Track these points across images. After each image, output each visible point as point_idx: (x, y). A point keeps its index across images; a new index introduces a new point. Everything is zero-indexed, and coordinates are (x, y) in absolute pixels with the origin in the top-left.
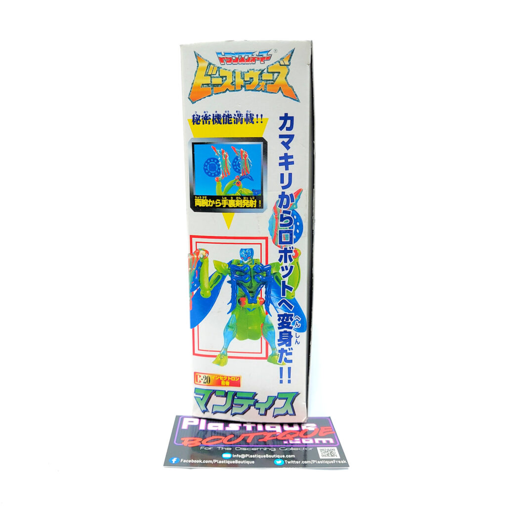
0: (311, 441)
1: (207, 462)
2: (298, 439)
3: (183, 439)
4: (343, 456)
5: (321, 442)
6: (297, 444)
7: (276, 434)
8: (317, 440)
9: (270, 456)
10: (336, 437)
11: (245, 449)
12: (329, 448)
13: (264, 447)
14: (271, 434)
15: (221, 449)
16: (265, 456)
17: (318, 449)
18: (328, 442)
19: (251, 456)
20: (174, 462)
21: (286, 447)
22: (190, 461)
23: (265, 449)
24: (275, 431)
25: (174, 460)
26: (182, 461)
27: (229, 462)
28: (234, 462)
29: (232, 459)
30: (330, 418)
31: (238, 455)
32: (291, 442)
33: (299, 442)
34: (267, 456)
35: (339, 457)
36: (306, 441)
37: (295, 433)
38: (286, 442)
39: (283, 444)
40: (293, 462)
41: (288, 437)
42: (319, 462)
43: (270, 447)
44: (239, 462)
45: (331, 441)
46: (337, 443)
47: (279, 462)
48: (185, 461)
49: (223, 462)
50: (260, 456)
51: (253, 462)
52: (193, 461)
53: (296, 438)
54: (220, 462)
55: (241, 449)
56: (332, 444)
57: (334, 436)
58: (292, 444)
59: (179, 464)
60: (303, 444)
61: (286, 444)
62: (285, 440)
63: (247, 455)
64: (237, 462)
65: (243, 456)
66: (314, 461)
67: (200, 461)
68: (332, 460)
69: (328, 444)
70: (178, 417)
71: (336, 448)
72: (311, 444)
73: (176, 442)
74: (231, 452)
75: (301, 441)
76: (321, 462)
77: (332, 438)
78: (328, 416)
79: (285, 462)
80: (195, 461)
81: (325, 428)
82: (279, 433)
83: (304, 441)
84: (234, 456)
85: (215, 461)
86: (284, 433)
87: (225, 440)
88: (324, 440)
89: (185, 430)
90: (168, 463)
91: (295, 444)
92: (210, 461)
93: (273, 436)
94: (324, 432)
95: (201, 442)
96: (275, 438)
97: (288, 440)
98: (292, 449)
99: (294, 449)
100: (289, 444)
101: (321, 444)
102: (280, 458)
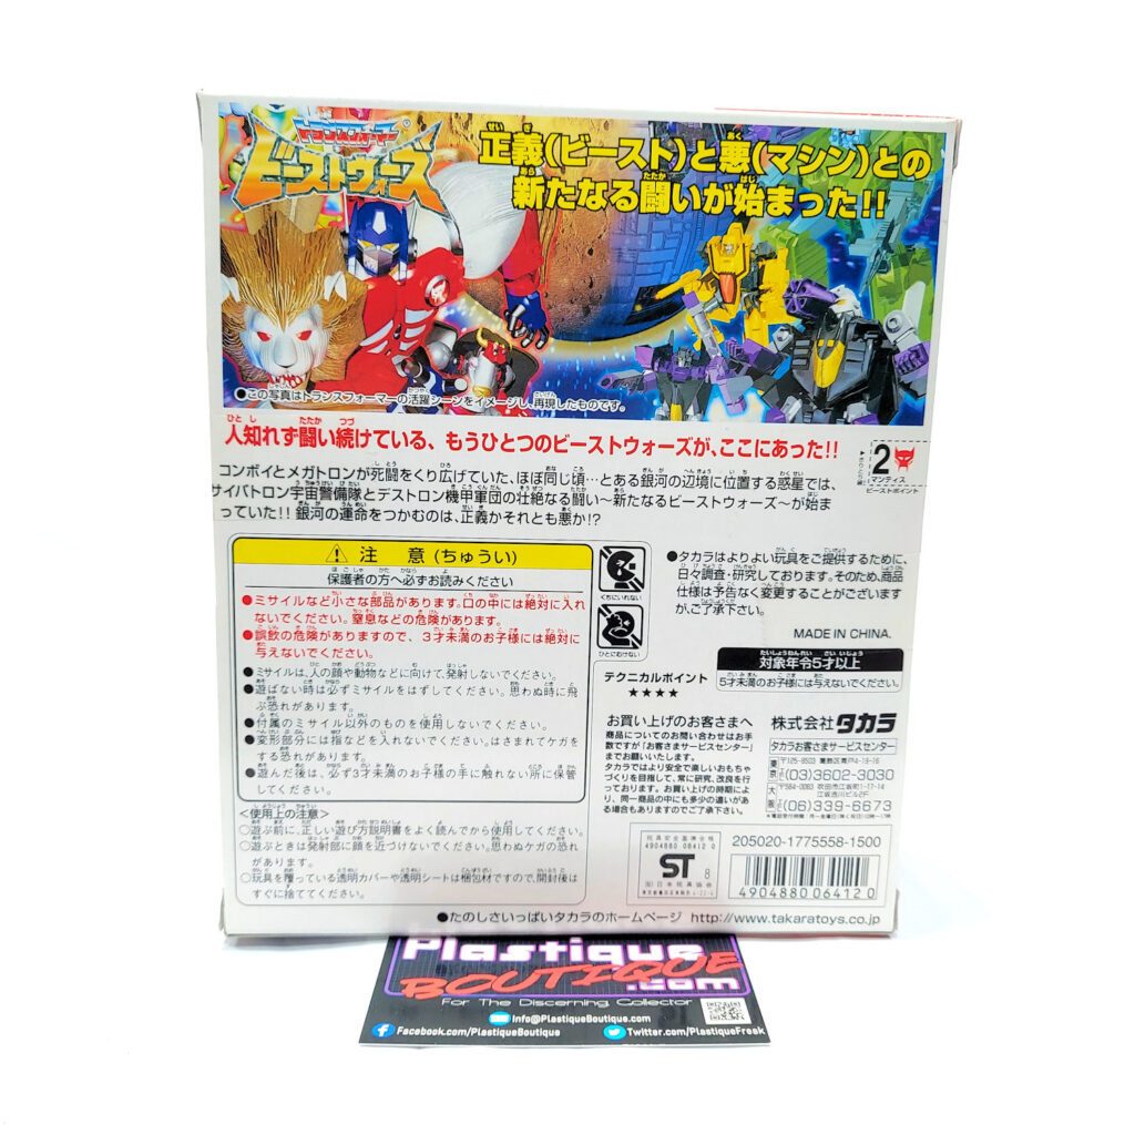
0: (688, 985)
1: (455, 1032)
2: (661, 981)
3: (403, 982)
4: (757, 1018)
5: (710, 986)
6: (658, 992)
7: (610, 970)
8: (702, 983)
9: (595, 1020)
10: (744, 974)
11: (540, 1004)
12: (728, 1000)
13: (583, 999)
14: (600, 969)
15: (487, 1003)
16: (583, 1020)
17: (704, 1002)
18: (726, 986)
19: (554, 1020)
20: (381, 1035)
21: (632, 999)
22: (417, 1032)
23: (586, 1003)
24: (610, 963)
25: (383, 1030)
26: (399, 1030)
27: (503, 1033)
28: (514, 1033)
29: (511, 1026)
31: (524, 1016)
32: (644, 987)
33: (662, 988)
34: (589, 1019)
36: (678, 984)
37: (652, 967)
38: (631, 988)
39: (626, 992)
40: (645, 1032)
41: (639, 974)
42: (703, 1032)
43: (596, 999)
44: (527, 1033)
45: (733, 984)
46: (745, 990)
47: (613, 1033)
48: (406, 1032)
49: (490, 1033)
50: (572, 1020)
51: (558, 1033)
52: (423, 1031)
53: (655, 977)
54: (484, 1033)
55: (532, 1003)
56: (734, 991)
57: (740, 973)
58: (644, 992)
59: (393, 1039)
60: (668, 990)
61: (632, 992)
62: (631, 983)
63: (544, 1018)
64: (521, 1032)
65: (536, 1019)
66: (692, 1030)
67: (440, 1032)
68: (733, 1026)
69: (726, 991)
71: (742, 1001)
72: (688, 991)
73: (389, 989)
74: (514, 1010)
75: (666, 984)
76: (709, 1032)
77: (735, 977)
79: (628, 1032)
80: (430, 1032)
81: (722, 954)
82: (616, 966)
83: (673, 985)
84: (516, 1019)
85: (474, 1030)
86: (630, 967)
87: (497, 983)
88: (717, 983)
89: (409, 961)
90: (368, 1037)
91: (651, 992)
92: (462, 1032)
93: (603, 973)
94: (718, 965)
95: (444, 988)
96: (608, 977)
97: (637, 983)
98: (645, 1002)
99: (650, 1003)
100: (639, 990)
101: (710, 991)
102: (618, 1024)
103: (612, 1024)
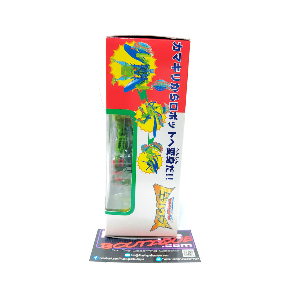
0: (178, 246)
1: (115, 259)
3: (101, 244)
4: (197, 255)
5: (184, 246)
8: (182, 245)
9: (154, 256)
10: (193, 243)
11: (138, 251)
12: (189, 250)
13: (150, 250)
15: (124, 251)
16: (150, 256)
17: (183, 250)
18: (189, 246)
19: (142, 256)
20: (95, 259)
22: (105, 258)
25: (96, 258)
26: (100, 258)
27: (128, 259)
28: (131, 259)
29: (130, 257)
30: (190, 230)
31: (134, 255)
33: (171, 247)
34: (152, 255)
35: (195, 256)
36: (176, 245)
37: (169, 241)
40: (167, 259)
41: (165, 243)
42: (183, 259)
43: (154, 250)
44: (135, 259)
45: (191, 245)
46: (194, 247)
48: (102, 258)
49: (125, 259)
50: (147, 256)
51: (143, 259)
53: (169, 243)
54: (123, 259)
55: (136, 251)
56: (191, 247)
57: (192, 242)
58: (167, 248)
59: (98, 260)
60: (173, 247)
61: (163, 248)
62: (163, 245)
63: (139, 255)
64: (133, 259)
65: (137, 255)
66: (180, 259)
67: (111, 259)
68: (191, 257)
69: (189, 247)
70: (99, 230)
71: (193, 250)
72: (179, 248)
73: (97, 246)
74: (131, 253)
75: (172, 245)
76: (184, 259)
78: (189, 229)
79: (162, 259)
80: (108, 259)
81: (188, 237)
82: (159, 240)
84: (132, 255)
85: (120, 258)
86: (163, 241)
87: (127, 245)
88: (186, 245)
89: (103, 238)
90: (92, 259)
91: (168, 248)
92: (117, 259)
93: (156, 242)
94: (187, 240)
95: (112, 246)
96: (157, 244)
97: (164, 245)
98: (167, 251)
99: (168, 251)
100: (165, 247)
101: (184, 247)
102: (160, 257)
103: (158, 257)
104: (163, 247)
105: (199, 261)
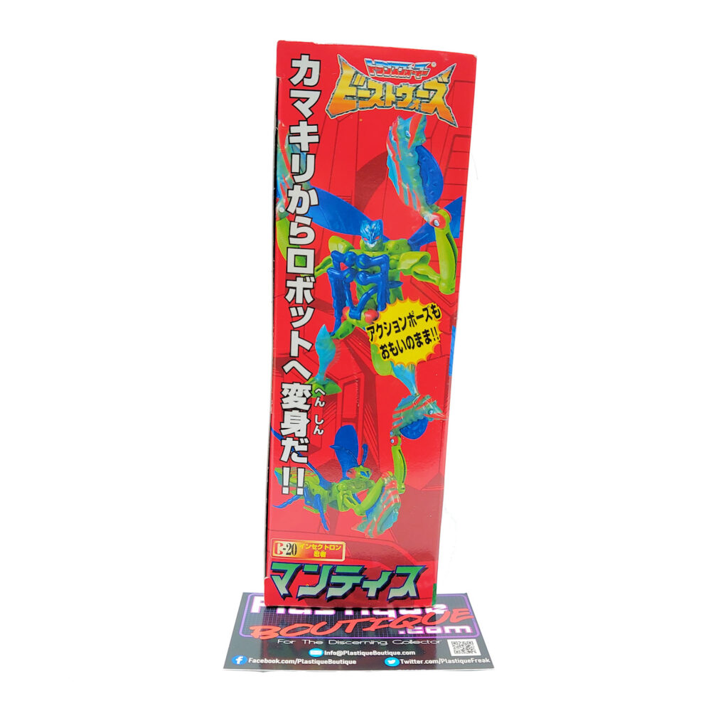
0: (439, 631)
1: (287, 662)
2: (421, 628)
3: (251, 628)
4: (485, 652)
5: (453, 631)
6: (419, 635)
7: (387, 621)
8: (447, 629)
9: (379, 653)
10: (475, 623)
11: (342, 643)
12: (465, 640)
13: (370, 640)
14: (380, 620)
15: (307, 642)
16: (371, 653)
17: (449, 642)
18: (463, 630)
19: (352, 653)
20: (238, 663)
21: (403, 640)
22: (262, 661)
23: (372, 643)
24: (387, 616)
25: (239, 660)
26: (250, 660)
27: (319, 662)
28: (326, 662)
29: (323, 657)
30: (466, 594)
31: (332, 652)
32: (410, 632)
33: (421, 632)
34: (375, 653)
35: (479, 653)
36: (432, 630)
37: (416, 619)
39: (398, 635)
40: (411, 661)
41: (406, 624)
42: (450, 662)
43: (379, 640)
44: (334, 662)
45: (468, 629)
46: (476, 634)
47: (391, 662)
48: (255, 661)
49: (310, 662)
50: (364, 654)
51: (354, 662)
52: (266, 661)
53: (417, 625)
54: (306, 662)
55: (337, 642)
56: (469, 634)
57: (472, 622)
58: (411, 635)
59: (245, 666)
60: (426, 634)
61: (402, 635)
62: (401, 629)
63: (344, 653)
64: (330, 662)
65: (340, 653)
66: (443, 660)
67: (277, 661)
68: (469, 658)
69: (463, 634)
70: (245, 596)
71: (474, 641)
72: (439, 634)
73: (243, 633)
74: (326, 647)
75: (424, 630)
76: (453, 661)
77: (468, 625)
78: (464, 592)
79: (400, 661)
80: (270, 661)
81: (459, 610)
82: (391, 619)
83: (429, 630)
84: (326, 653)
85: (299, 661)
86: (401, 619)
87: (313, 630)
88: (458, 629)
89: (255, 614)
90: (230, 664)
91: (415, 635)
92: (292, 661)
93: (383, 623)
94: (458, 617)
95: (278, 632)
96: (386, 626)
97: (405, 629)
98: (411, 642)
99: (414, 642)
100: (407, 634)
101: (453, 634)
102: (394, 656)
103: (390, 656)
104: (402, 632)
105: (490, 665)
